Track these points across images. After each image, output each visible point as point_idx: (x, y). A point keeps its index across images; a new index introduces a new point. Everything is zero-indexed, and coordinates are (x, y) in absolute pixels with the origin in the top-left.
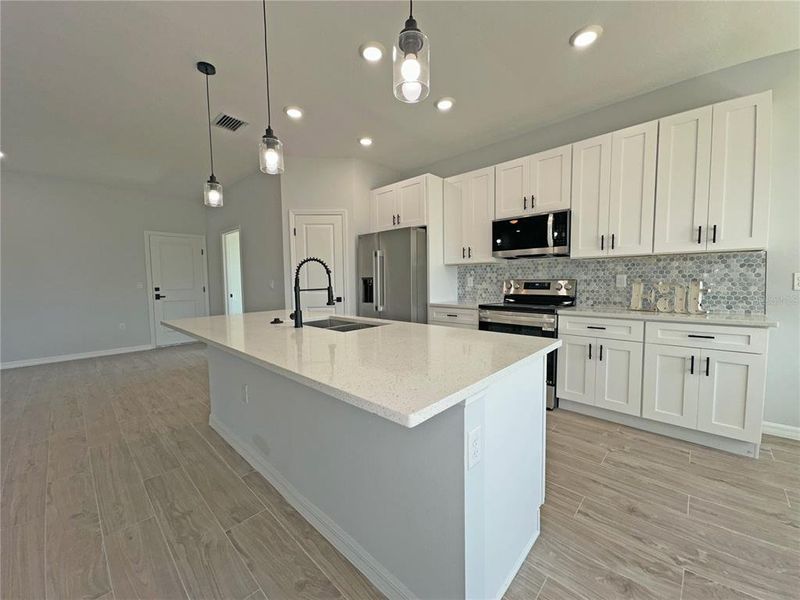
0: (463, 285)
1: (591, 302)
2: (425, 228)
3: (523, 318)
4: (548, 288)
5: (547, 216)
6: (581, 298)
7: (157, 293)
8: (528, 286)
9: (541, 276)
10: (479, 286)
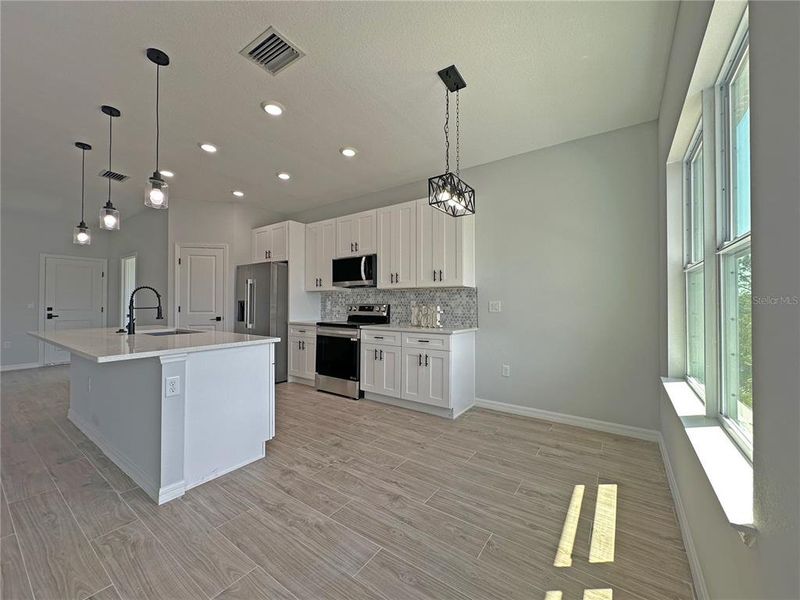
0: (324, 308)
1: (398, 321)
2: (287, 262)
3: (341, 332)
4: (372, 310)
5: (361, 258)
6: (393, 317)
7: (50, 312)
8: (362, 308)
9: (371, 301)
10: (334, 309)
